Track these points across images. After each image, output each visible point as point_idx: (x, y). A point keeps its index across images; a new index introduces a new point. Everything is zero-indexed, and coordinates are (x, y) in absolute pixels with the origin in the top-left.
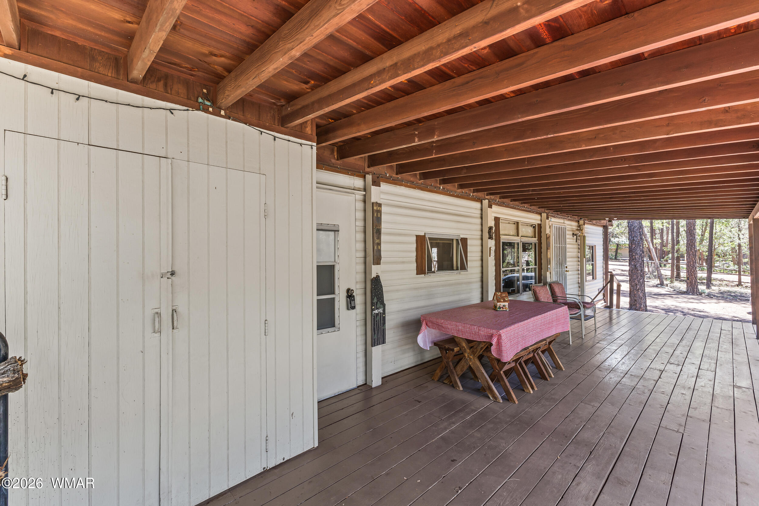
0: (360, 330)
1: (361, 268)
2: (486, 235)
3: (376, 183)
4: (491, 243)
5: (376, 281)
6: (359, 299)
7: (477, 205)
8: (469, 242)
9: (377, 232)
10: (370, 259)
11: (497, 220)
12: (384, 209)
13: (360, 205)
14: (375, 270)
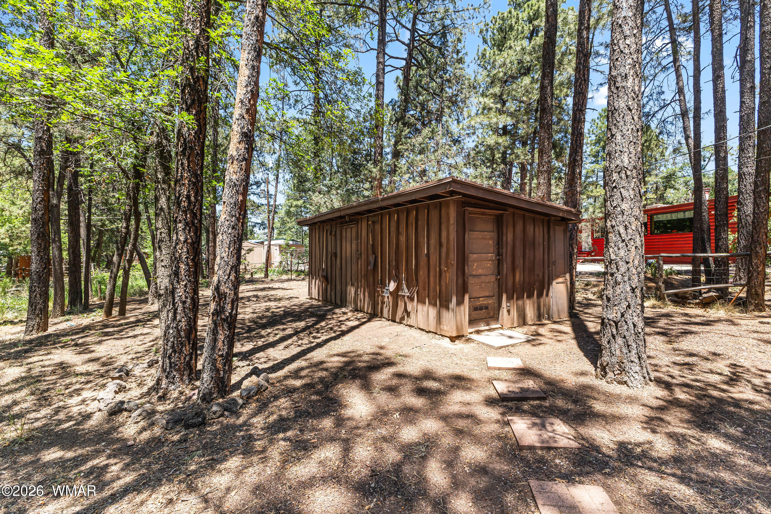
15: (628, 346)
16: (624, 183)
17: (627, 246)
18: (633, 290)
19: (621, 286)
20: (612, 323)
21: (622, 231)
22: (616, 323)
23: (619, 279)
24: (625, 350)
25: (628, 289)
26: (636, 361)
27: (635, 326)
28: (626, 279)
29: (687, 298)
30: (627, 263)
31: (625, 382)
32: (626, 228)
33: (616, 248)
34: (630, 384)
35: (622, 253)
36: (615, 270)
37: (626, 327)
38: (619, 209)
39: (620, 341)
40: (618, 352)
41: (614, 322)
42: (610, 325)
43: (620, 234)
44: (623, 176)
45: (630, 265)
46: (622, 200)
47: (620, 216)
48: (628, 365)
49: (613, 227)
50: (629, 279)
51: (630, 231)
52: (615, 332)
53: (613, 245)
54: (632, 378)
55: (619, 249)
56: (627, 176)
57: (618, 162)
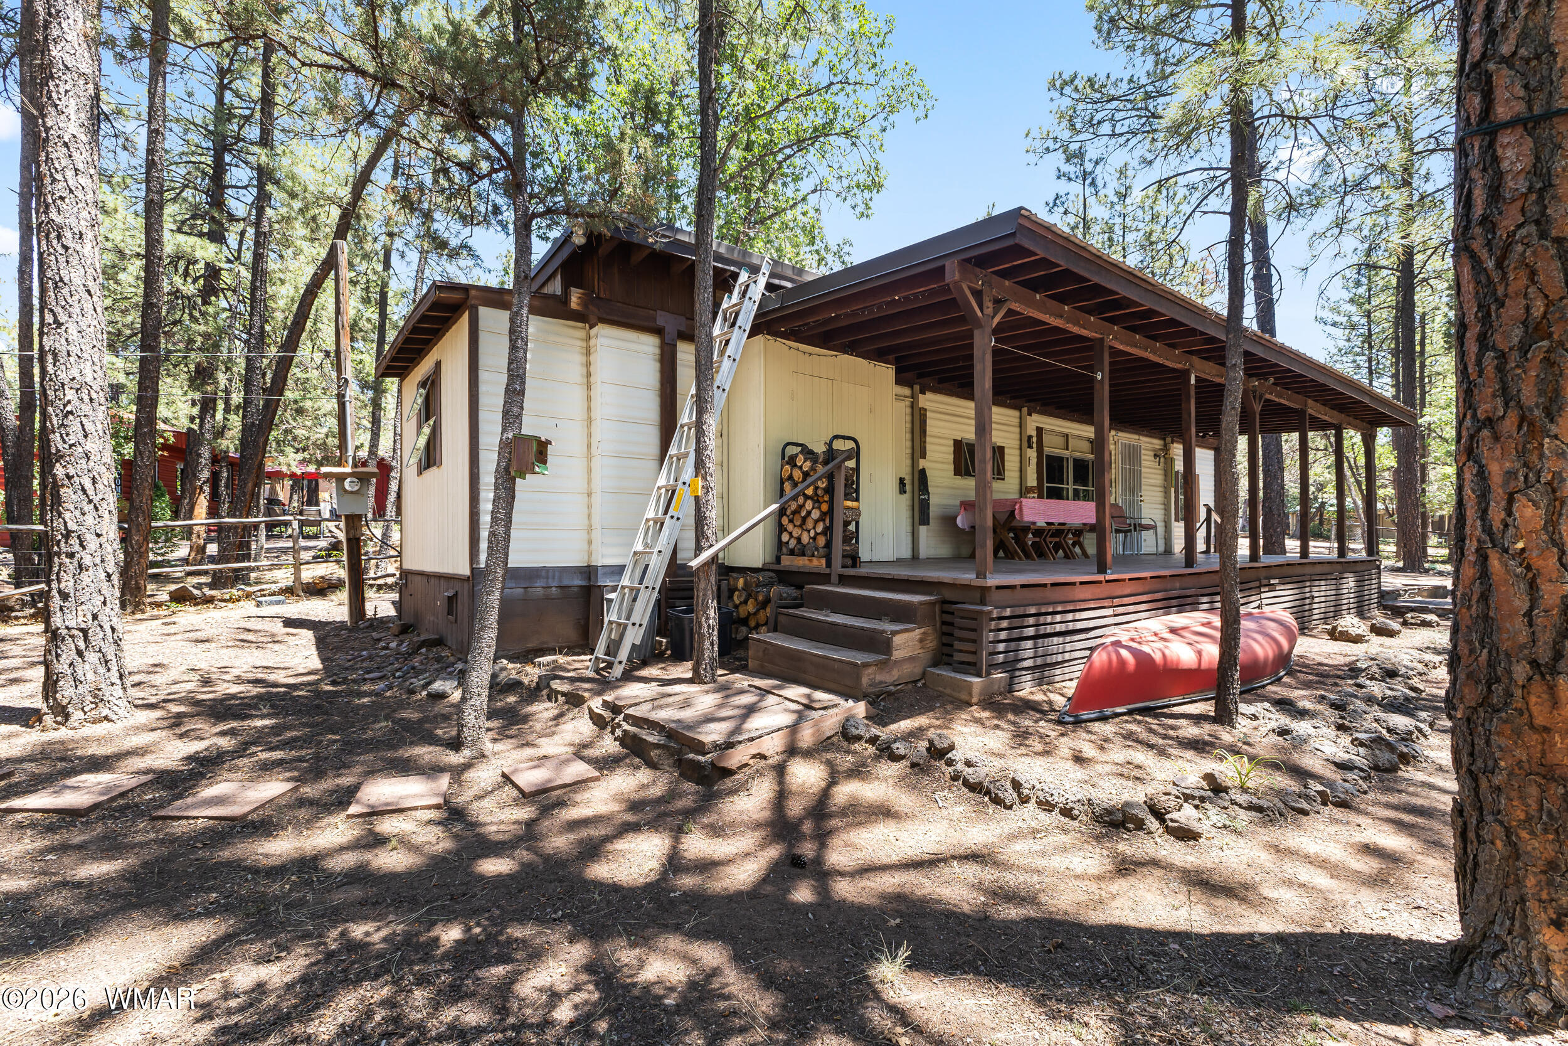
0: (908, 514)
1: (909, 462)
2: (1025, 444)
3: (923, 392)
4: (1032, 454)
5: (923, 473)
6: (908, 488)
7: (1016, 413)
8: (1006, 451)
9: (923, 432)
10: (918, 453)
11: (1039, 430)
12: (929, 414)
13: (908, 410)
14: (922, 463)
15: (106, 662)
16: (86, 409)
17: (97, 509)
18: (109, 576)
19: (91, 572)
20: (76, 632)
21: (88, 485)
22: (85, 632)
23: (87, 561)
24: (102, 670)
25: (103, 576)
26: (118, 682)
27: (113, 629)
28: (98, 560)
29: (11, 609)
30: (98, 535)
31: (106, 718)
32: (94, 481)
33: (77, 513)
34: (114, 717)
35: (90, 520)
36: (77, 548)
37: (101, 635)
38: (80, 450)
39: (92, 657)
40: (90, 676)
41: (81, 630)
42: (72, 637)
43: (84, 490)
44: (86, 398)
45: (103, 539)
46: (86, 436)
47: (83, 461)
48: (107, 691)
49: (69, 477)
50: (103, 561)
51: (100, 486)
52: (82, 645)
53: (71, 507)
54: (115, 708)
55: (83, 514)
56: (91, 400)
57: (74, 372)
